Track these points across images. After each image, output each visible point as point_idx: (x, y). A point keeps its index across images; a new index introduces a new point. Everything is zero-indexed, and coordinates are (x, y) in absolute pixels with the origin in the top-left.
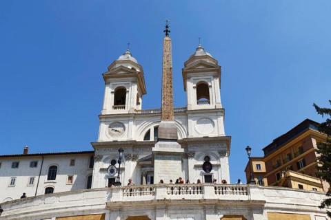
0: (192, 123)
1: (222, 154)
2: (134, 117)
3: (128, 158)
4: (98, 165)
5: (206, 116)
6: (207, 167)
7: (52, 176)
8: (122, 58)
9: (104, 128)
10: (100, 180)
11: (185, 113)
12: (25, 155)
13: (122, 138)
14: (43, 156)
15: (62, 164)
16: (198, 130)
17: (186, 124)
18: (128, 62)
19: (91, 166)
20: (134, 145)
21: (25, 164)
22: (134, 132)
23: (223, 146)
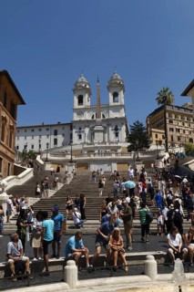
0: (111, 112)
1: (123, 124)
2: (87, 109)
3: (86, 127)
4: (74, 131)
5: (117, 109)
6: (116, 129)
7: (56, 133)
8: (80, 80)
9: (75, 114)
10: (75, 136)
11: (108, 107)
12: (43, 126)
13: (83, 119)
14: (51, 126)
15: (59, 129)
16: (113, 115)
17: (108, 112)
18: (83, 82)
19: (71, 129)
20: (88, 121)
21: (44, 129)
22: (87, 116)
23: (123, 121)
